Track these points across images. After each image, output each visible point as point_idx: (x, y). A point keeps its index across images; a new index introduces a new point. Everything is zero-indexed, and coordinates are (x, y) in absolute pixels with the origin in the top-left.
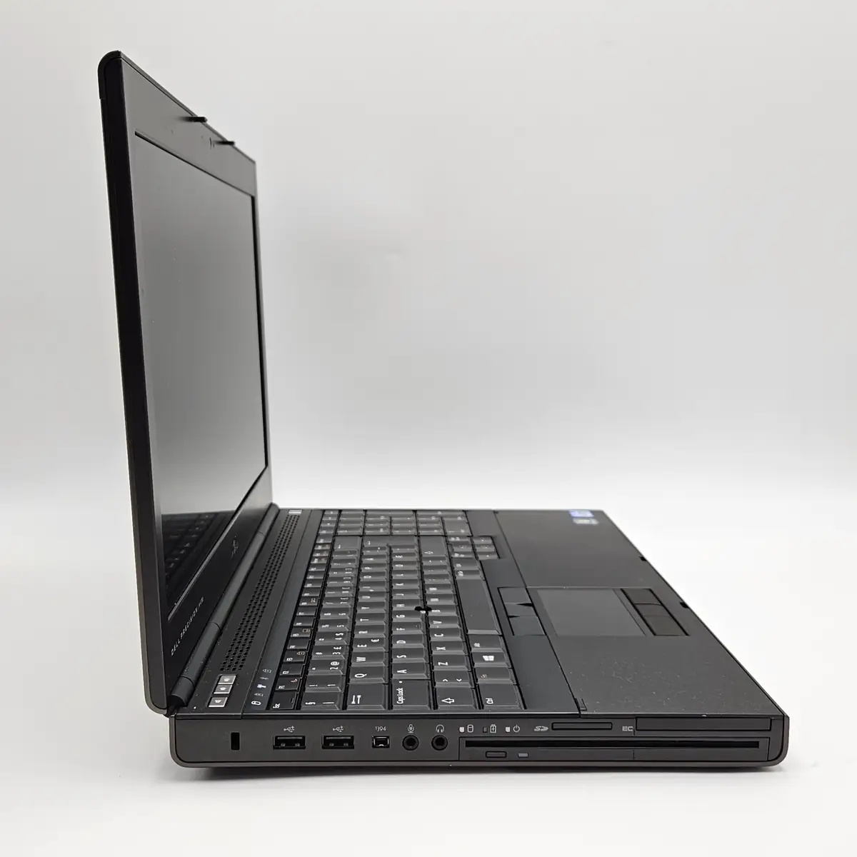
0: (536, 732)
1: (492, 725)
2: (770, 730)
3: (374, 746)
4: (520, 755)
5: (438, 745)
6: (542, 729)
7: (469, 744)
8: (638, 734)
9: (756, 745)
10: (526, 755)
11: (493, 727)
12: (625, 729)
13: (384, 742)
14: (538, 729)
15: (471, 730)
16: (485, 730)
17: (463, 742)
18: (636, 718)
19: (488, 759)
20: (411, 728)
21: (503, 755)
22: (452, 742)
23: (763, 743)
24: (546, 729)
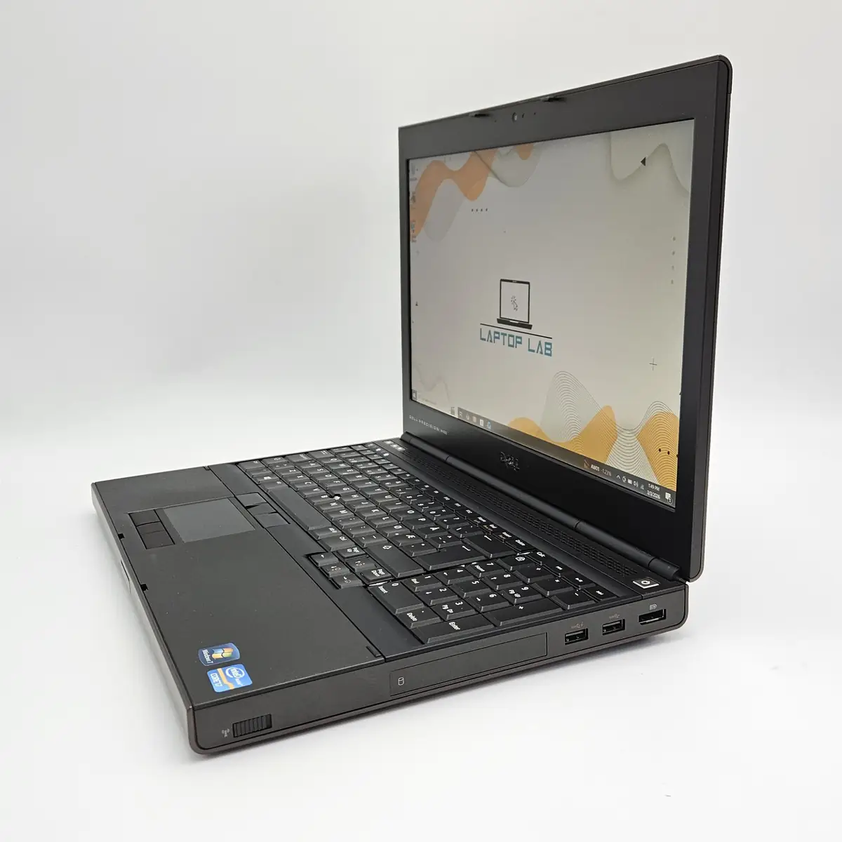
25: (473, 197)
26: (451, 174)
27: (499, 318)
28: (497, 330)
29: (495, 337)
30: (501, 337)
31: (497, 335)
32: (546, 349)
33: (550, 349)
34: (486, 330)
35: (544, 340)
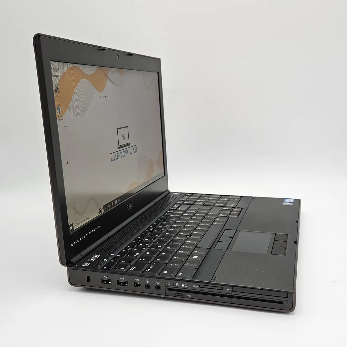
0: (193, 288)
1: (177, 283)
2: (287, 297)
3: (135, 286)
4: (188, 296)
5: (157, 288)
6: (195, 287)
7: (169, 289)
8: (233, 293)
9: (282, 303)
10: (190, 296)
11: (177, 284)
12: (228, 290)
13: (139, 285)
14: (194, 286)
15: (169, 284)
16: (174, 285)
17: (167, 288)
18: (232, 286)
19: (176, 296)
20: (148, 281)
21: (181, 295)
22: (162, 288)
23: (285, 303)
24: (197, 287)
25: (101, 90)
26: (87, 77)
27: (118, 146)
28: (118, 152)
29: (118, 156)
30: (120, 154)
31: (118, 155)
32: (135, 150)
33: (136, 150)
34: (113, 155)
35: (134, 147)
